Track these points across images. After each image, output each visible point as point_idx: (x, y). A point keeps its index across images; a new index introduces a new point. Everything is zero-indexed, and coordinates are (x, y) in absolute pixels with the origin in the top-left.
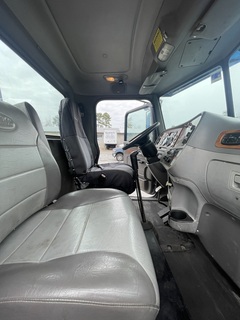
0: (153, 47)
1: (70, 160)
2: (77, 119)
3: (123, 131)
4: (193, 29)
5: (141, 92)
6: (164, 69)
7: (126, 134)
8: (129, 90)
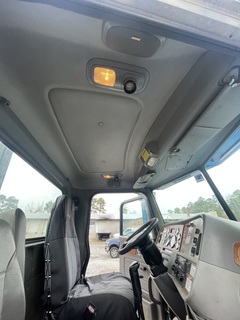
0: (142, 158)
1: (48, 276)
2: (69, 216)
3: (118, 217)
4: (172, 150)
5: (135, 187)
6: (153, 171)
7: (121, 220)
8: (124, 185)
